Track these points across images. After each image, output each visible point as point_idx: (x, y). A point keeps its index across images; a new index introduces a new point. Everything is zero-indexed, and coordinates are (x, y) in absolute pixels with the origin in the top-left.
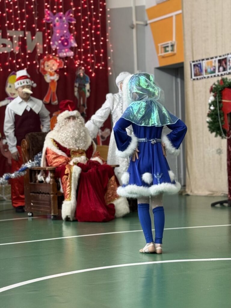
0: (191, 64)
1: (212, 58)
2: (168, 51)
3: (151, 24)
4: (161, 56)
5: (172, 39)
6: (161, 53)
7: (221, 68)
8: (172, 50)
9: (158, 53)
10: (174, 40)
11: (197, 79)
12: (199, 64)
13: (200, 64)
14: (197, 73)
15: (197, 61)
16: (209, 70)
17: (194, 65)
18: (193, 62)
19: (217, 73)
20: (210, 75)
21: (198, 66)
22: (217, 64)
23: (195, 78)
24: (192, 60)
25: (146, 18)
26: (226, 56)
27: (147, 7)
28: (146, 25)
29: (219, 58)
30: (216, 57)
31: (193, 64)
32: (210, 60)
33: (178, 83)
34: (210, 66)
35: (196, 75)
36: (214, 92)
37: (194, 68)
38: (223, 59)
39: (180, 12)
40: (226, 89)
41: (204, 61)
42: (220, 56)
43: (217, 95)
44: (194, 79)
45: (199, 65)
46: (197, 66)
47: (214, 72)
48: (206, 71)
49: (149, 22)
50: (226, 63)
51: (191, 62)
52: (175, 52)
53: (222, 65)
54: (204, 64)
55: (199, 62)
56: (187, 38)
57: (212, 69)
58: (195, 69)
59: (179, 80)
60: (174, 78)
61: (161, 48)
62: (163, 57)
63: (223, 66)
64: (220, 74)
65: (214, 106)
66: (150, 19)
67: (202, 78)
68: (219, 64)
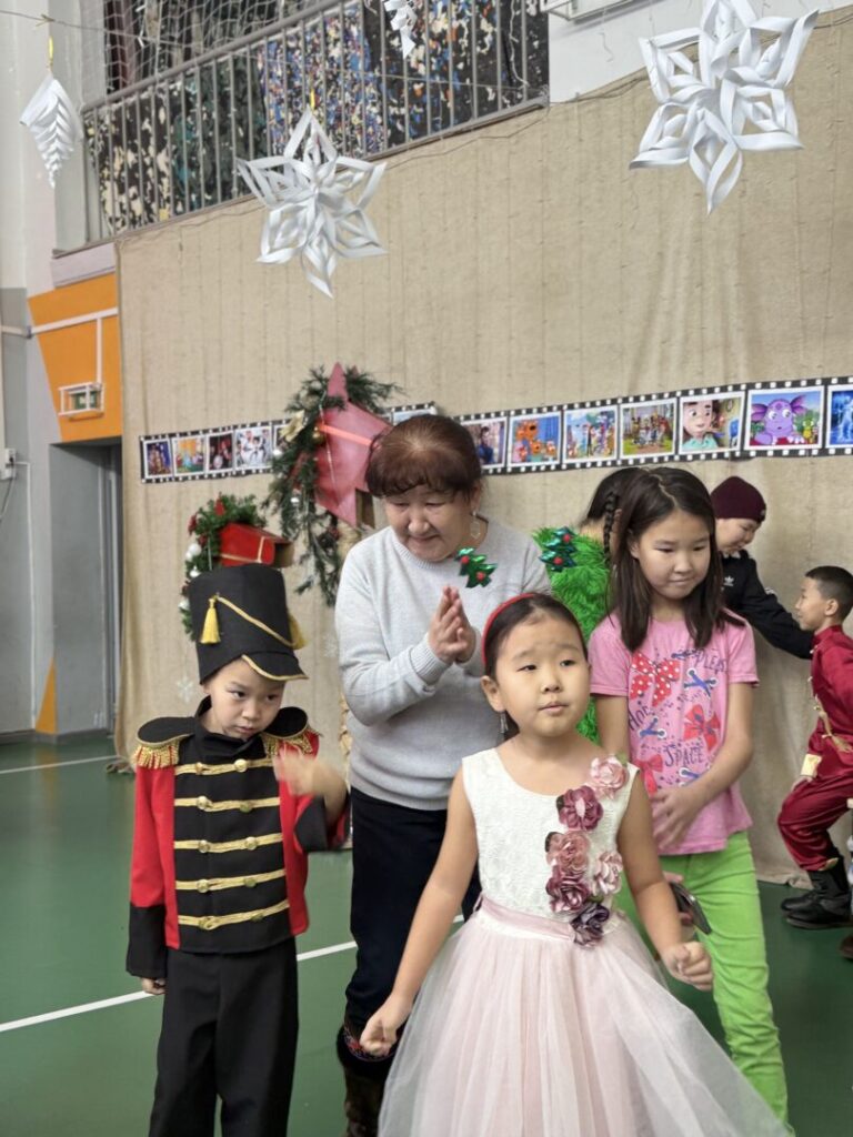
0: (141, 444)
1: (195, 433)
2: (83, 406)
3: (39, 334)
4: (66, 416)
5: (94, 378)
6: (67, 409)
7: (218, 460)
8: (95, 405)
9: (59, 410)
10: (99, 380)
11: (158, 481)
12: (161, 443)
13: (165, 444)
14: (156, 467)
15: (157, 437)
16: (187, 462)
17: (150, 446)
18: (148, 438)
19: (207, 471)
20: (190, 474)
21: (158, 450)
22: (207, 449)
23: (153, 477)
24: (143, 433)
25: (29, 321)
26: (231, 431)
27: (31, 294)
28: (30, 336)
29: (212, 434)
30: (205, 431)
31: (145, 443)
32: (190, 438)
33: (110, 483)
34: (189, 453)
35: (153, 470)
36: (198, 532)
37: (149, 454)
38: (222, 438)
39: (114, 311)
40: (232, 525)
41: (174, 439)
42: (215, 430)
43: (209, 541)
44: (149, 481)
45: (162, 448)
46: (158, 448)
47: (199, 466)
48: (180, 463)
49: (35, 330)
50: (230, 449)
51: (142, 439)
52: (102, 408)
53: (220, 452)
54: (176, 446)
55: (161, 440)
56: (133, 378)
57: (195, 460)
58: (152, 457)
59: (113, 476)
60: (100, 470)
61: (67, 396)
62: (72, 419)
63: (222, 454)
64: (214, 472)
65: (199, 569)
66: (39, 322)
67: (170, 479)
68: (213, 449)
